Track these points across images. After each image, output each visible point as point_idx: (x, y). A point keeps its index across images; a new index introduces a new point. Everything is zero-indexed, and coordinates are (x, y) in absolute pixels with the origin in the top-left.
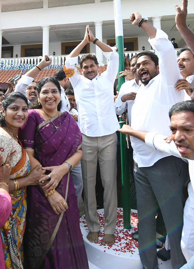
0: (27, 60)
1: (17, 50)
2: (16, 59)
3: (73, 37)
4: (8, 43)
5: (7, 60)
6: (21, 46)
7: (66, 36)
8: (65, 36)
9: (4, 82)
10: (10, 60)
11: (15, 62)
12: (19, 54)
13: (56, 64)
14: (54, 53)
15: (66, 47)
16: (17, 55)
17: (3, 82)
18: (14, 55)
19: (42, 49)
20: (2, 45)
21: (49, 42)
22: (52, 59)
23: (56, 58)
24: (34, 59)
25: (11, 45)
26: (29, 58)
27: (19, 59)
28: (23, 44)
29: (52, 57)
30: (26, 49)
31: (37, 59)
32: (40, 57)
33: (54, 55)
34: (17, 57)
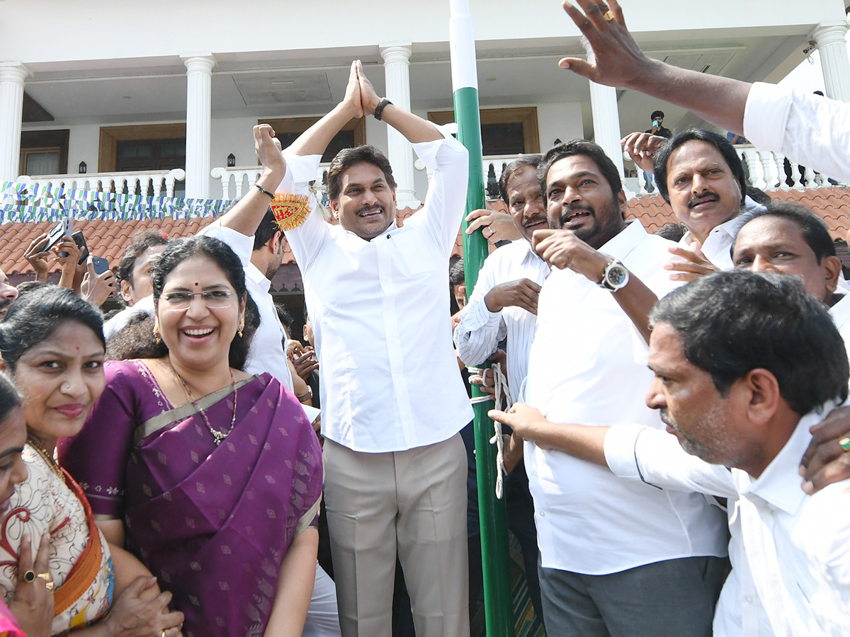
0: (126, 182)
1: (84, 144)
2: (81, 181)
3: (304, 100)
4: (49, 118)
5: (43, 182)
6: (101, 128)
7: (276, 97)
8: (274, 94)
10: (56, 181)
12: (93, 161)
14: (231, 157)
16: (83, 165)
18: (73, 162)
19: (183, 141)
20: (22, 126)
21: (211, 118)
22: (223, 180)
23: (238, 175)
24: (151, 181)
25: (63, 124)
26: (131, 178)
27: (91, 180)
28: (107, 123)
29: (223, 172)
30: (119, 143)
31: (164, 180)
32: (177, 174)
33: (231, 165)
34: (83, 172)
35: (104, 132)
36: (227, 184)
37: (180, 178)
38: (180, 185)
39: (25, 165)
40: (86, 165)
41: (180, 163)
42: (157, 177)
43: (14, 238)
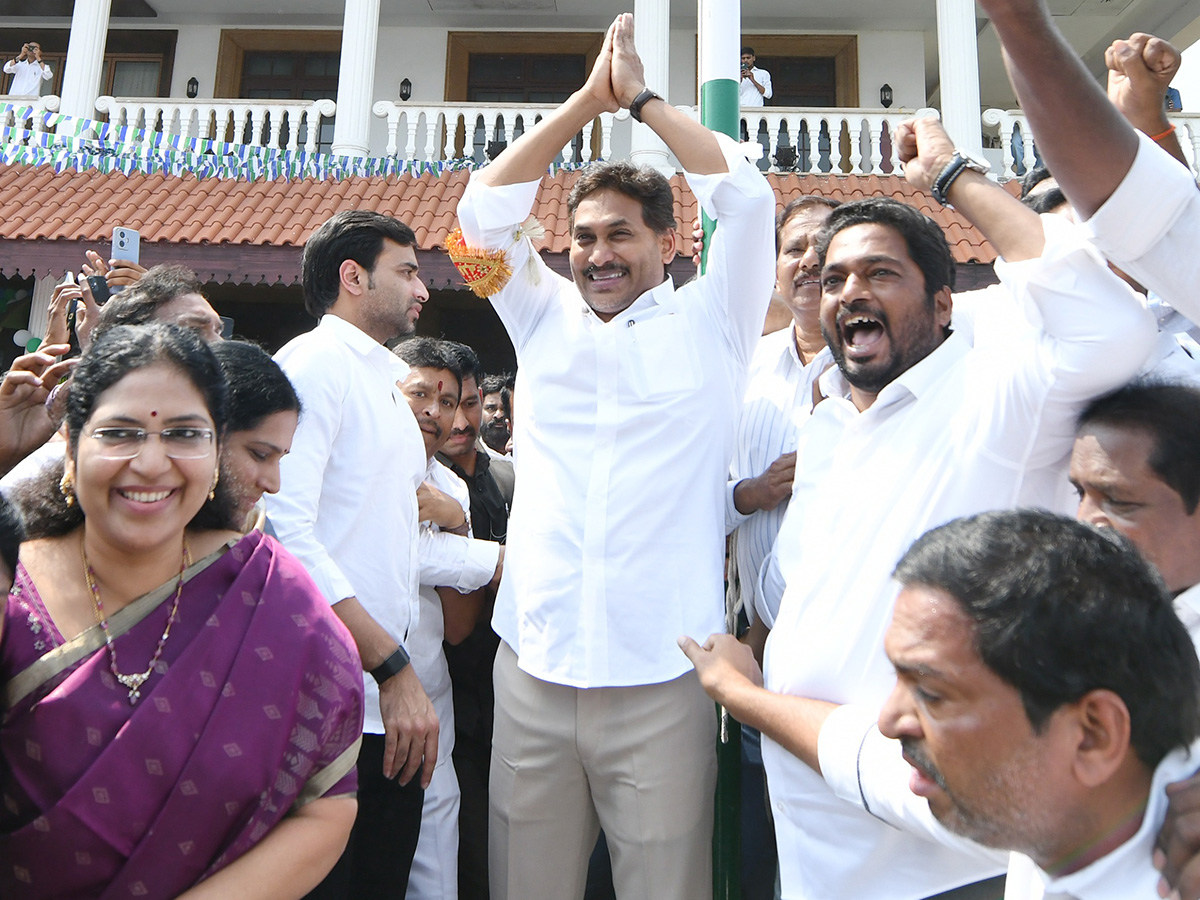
0: (250, 115)
2: (186, 109)
3: (515, 7)
4: (150, 12)
5: (133, 108)
6: (222, 30)
7: (476, 1)
10: (152, 108)
11: (176, 120)
12: (207, 82)
13: (410, 147)
14: (406, 83)
15: (470, 54)
16: (193, 82)
18: (179, 82)
19: (336, 57)
20: (111, 21)
21: (381, 24)
22: (389, 119)
23: (413, 114)
24: (286, 115)
25: (166, 23)
26: (258, 108)
27: (200, 108)
28: (232, 24)
29: (390, 108)
30: (246, 53)
31: (305, 115)
32: (324, 106)
33: (405, 97)
34: (192, 95)
35: (227, 37)
36: (396, 126)
37: (327, 113)
38: (327, 121)
39: (111, 79)
40: (197, 83)
41: (328, 87)
42: (295, 109)
43: (85, 187)
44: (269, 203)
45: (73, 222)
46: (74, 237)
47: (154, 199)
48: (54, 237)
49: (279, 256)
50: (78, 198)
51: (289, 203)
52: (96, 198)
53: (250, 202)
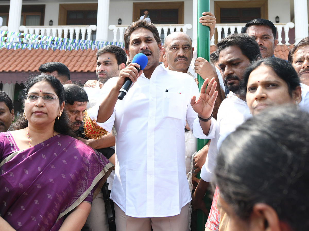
0: (69, 30)
2: (49, 29)
5: (31, 29)
6: (60, 4)
9: (23, 71)
10: (37, 29)
12: (56, 20)
13: (121, 40)
14: (120, 20)
15: (141, 10)
16: (51, 21)
17: (20, 71)
18: (47, 20)
19: (95, 12)
22: (114, 31)
23: (121, 29)
24: (81, 31)
26: (72, 28)
27: (53, 29)
28: (63, 2)
29: (114, 27)
30: (68, 11)
31: (87, 30)
32: (92, 27)
33: (120, 24)
34: (51, 25)
35: (62, 6)
36: (116, 33)
37: (94, 29)
38: (94, 33)
39: (25, 20)
41: (94, 21)
42: (83, 28)
43: (17, 55)
44: (76, 58)
45: (13, 66)
46: (14, 71)
47: (39, 58)
48: (7, 71)
49: (80, 75)
50: (15, 58)
51: (82, 58)
52: (21, 58)
53: (70, 58)
